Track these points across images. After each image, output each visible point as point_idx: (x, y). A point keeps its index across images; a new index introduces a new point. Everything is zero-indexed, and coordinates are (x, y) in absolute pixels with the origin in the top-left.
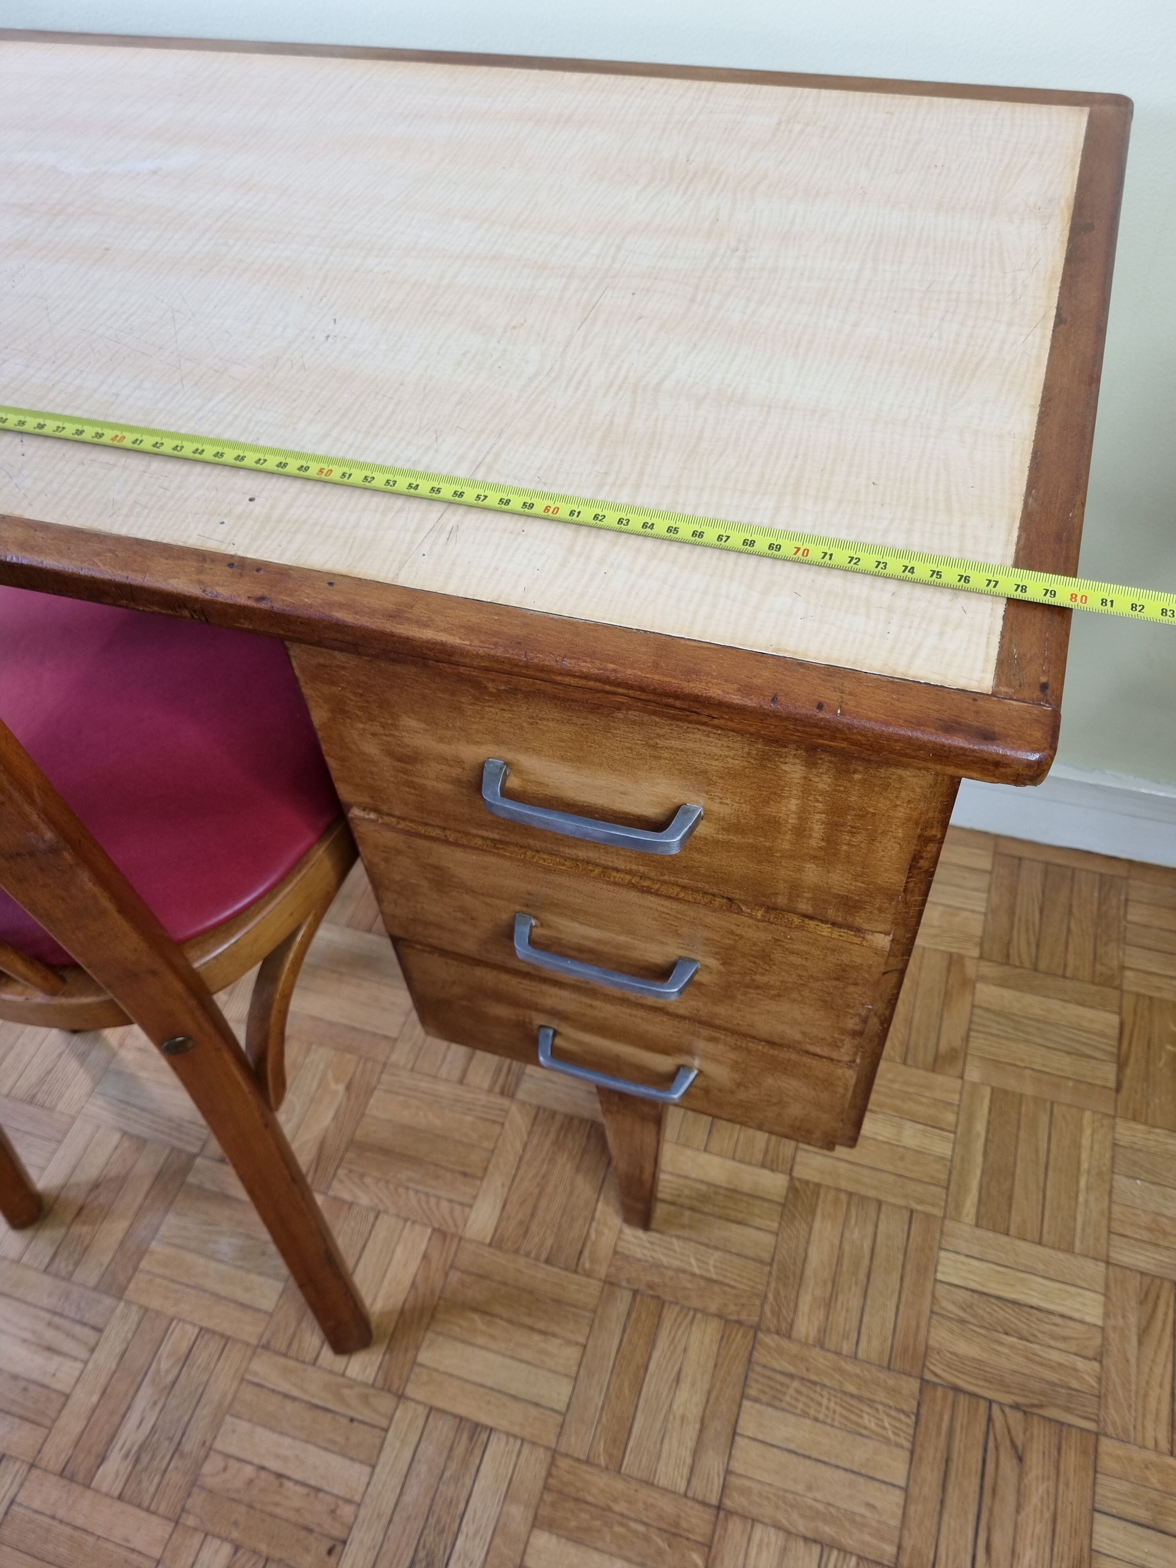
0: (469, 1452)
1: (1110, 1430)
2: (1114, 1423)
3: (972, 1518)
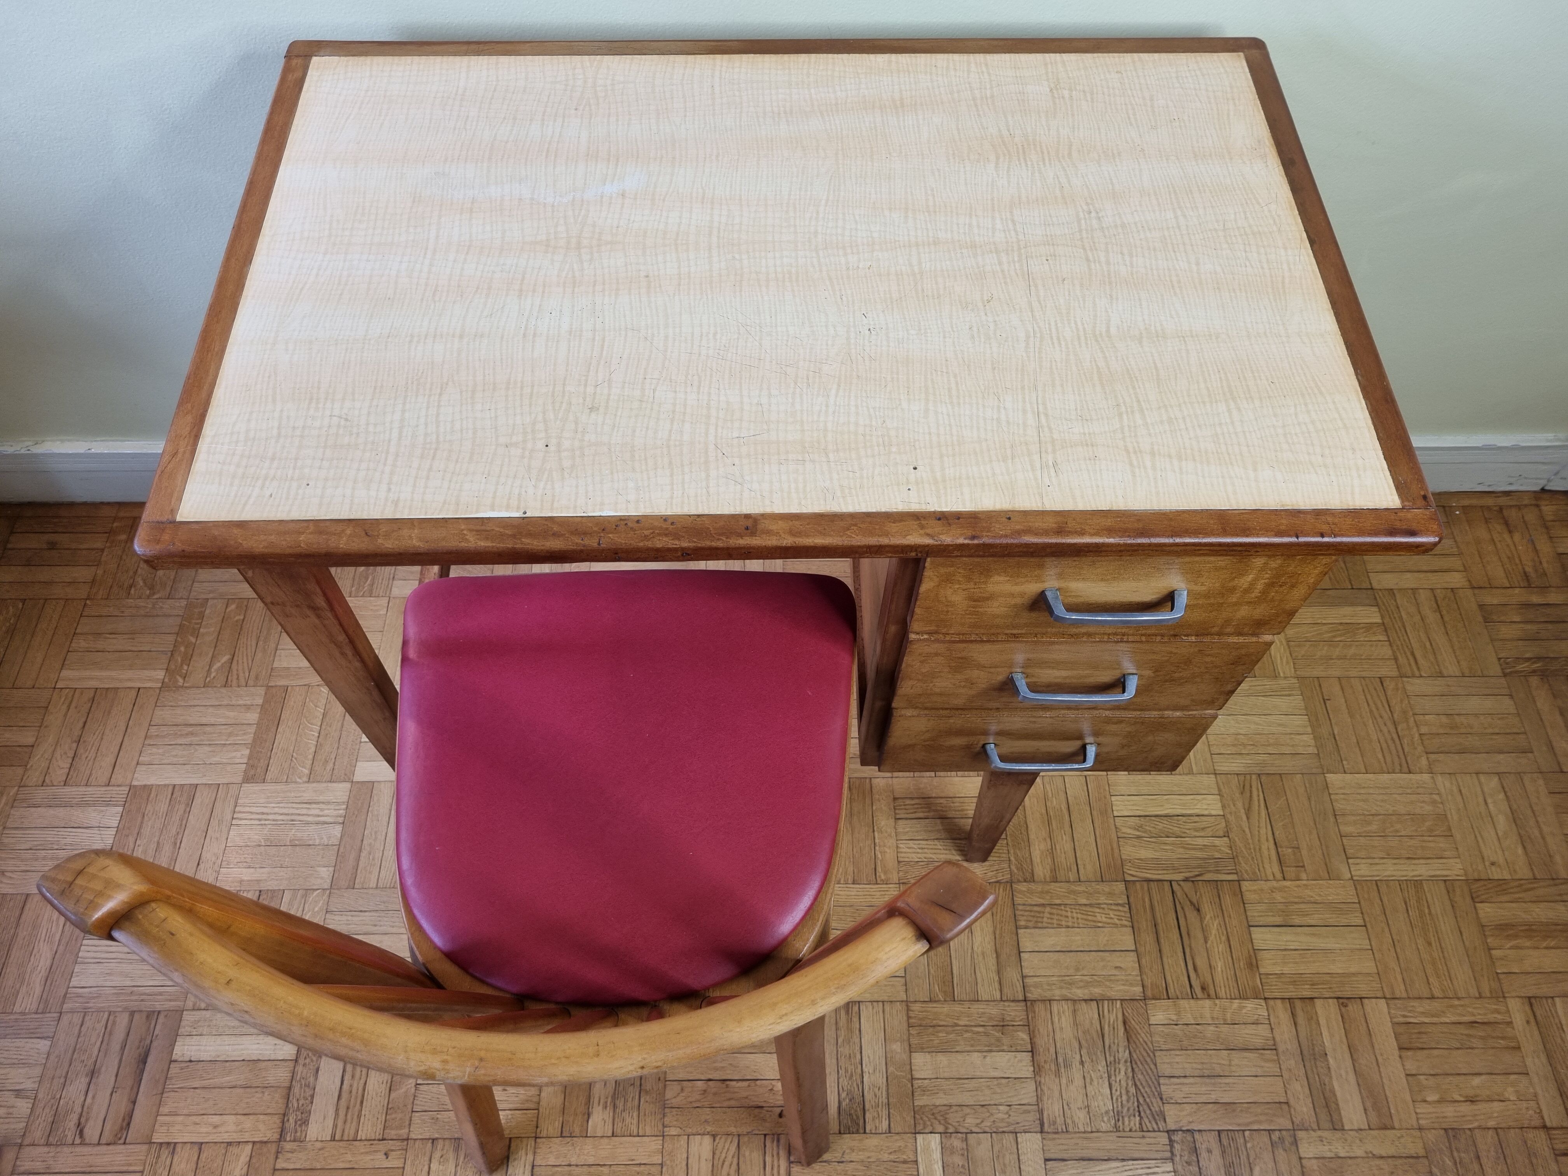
0: (850, 1021)
1: (1246, 876)
2: (1246, 871)
3: (1181, 954)
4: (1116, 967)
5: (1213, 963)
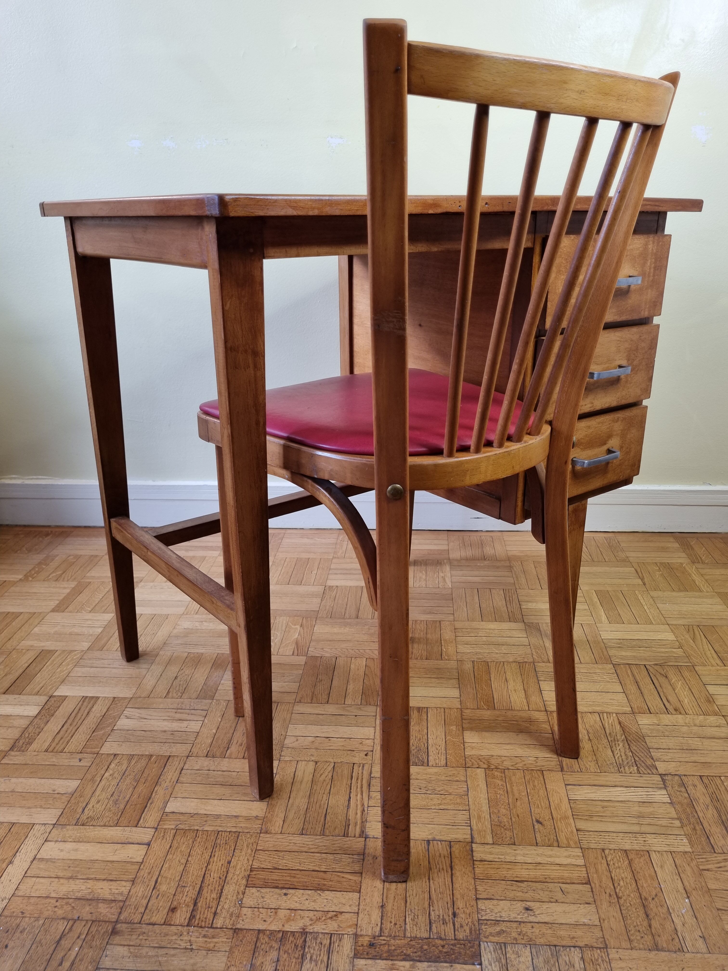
1: (697, 664)
3: (656, 694)
4: (611, 699)
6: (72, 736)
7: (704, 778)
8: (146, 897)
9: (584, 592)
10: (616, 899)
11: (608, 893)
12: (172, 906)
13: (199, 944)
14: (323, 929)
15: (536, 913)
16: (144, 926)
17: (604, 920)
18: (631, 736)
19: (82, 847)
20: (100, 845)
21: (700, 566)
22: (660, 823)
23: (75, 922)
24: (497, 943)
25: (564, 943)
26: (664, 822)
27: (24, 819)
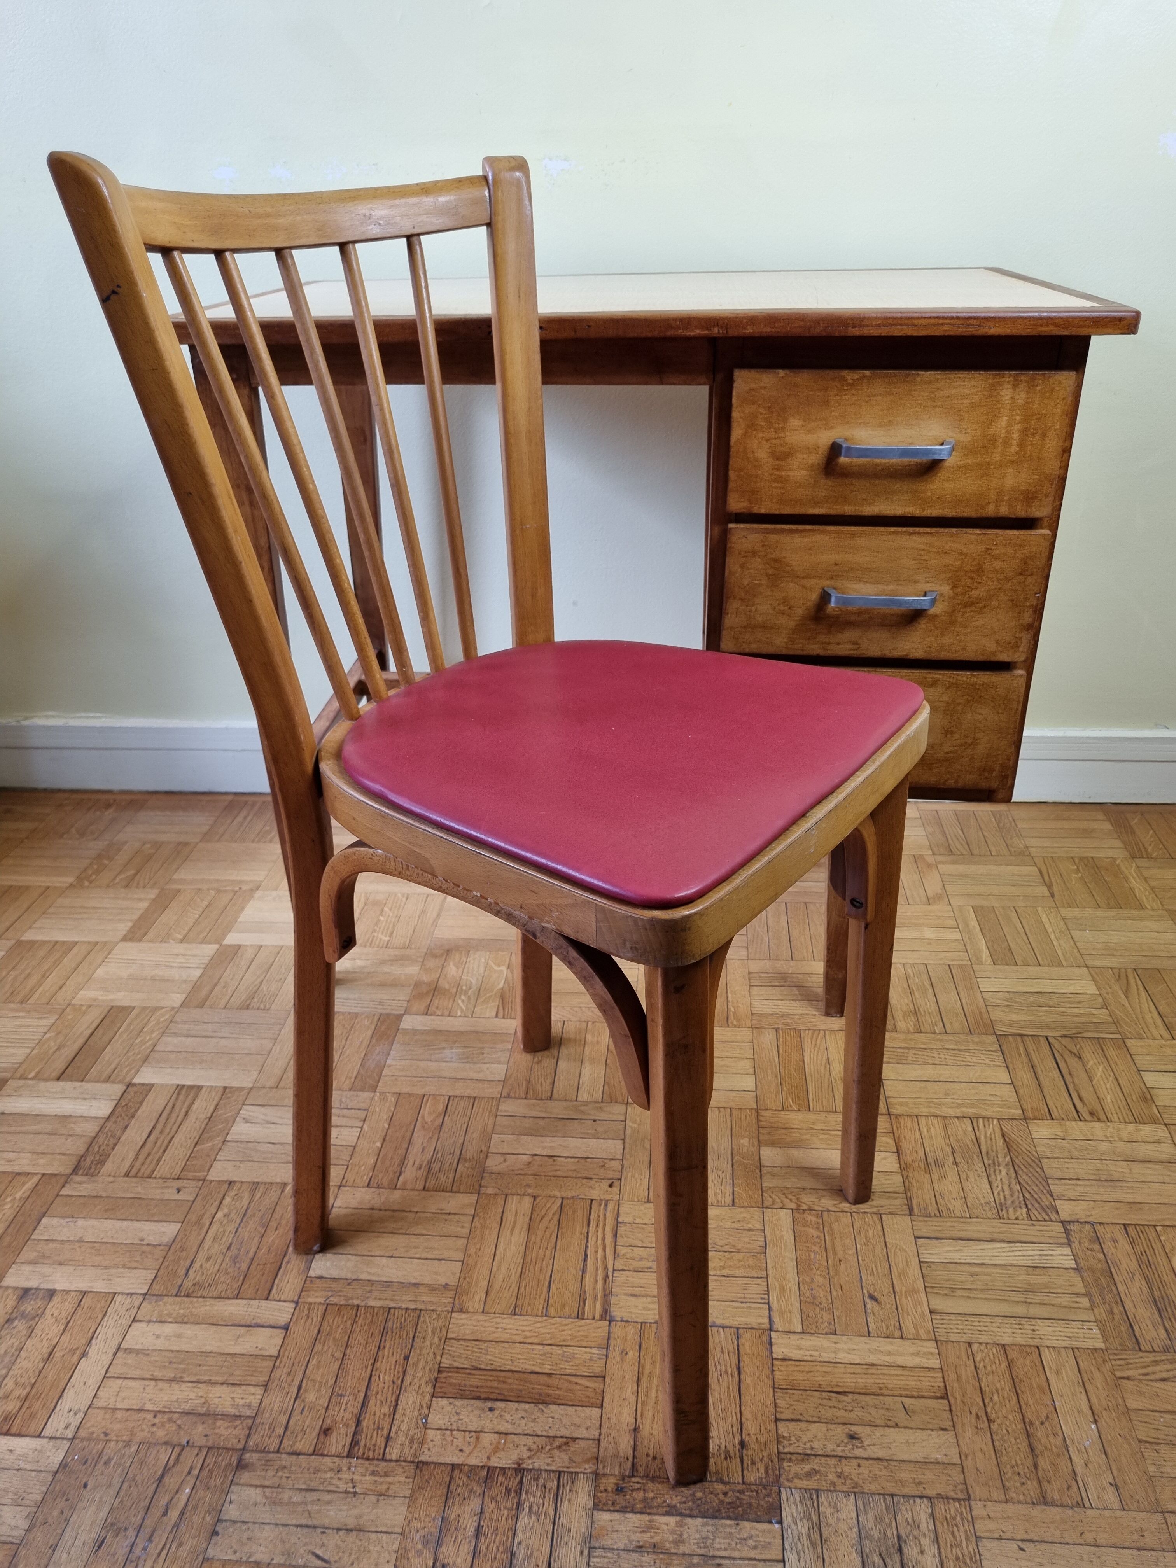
1: (1129, 1036)
2: (1130, 1033)
4: (991, 1095)
5: (1101, 1096)
6: (165, 1151)
7: (1130, 1229)
8: (286, 1411)
9: (955, 908)
10: (986, 1423)
11: (974, 1413)
12: (324, 1426)
13: (365, 1486)
14: (548, 1465)
15: (866, 1443)
16: (284, 1456)
17: (966, 1456)
18: (1020, 1158)
19: (189, 1330)
20: (214, 1328)
21: (1142, 862)
22: (1058, 1301)
23: (183, 1450)
24: (805, 1490)
25: (906, 1491)
26: (1064, 1300)
27: (100, 1286)
